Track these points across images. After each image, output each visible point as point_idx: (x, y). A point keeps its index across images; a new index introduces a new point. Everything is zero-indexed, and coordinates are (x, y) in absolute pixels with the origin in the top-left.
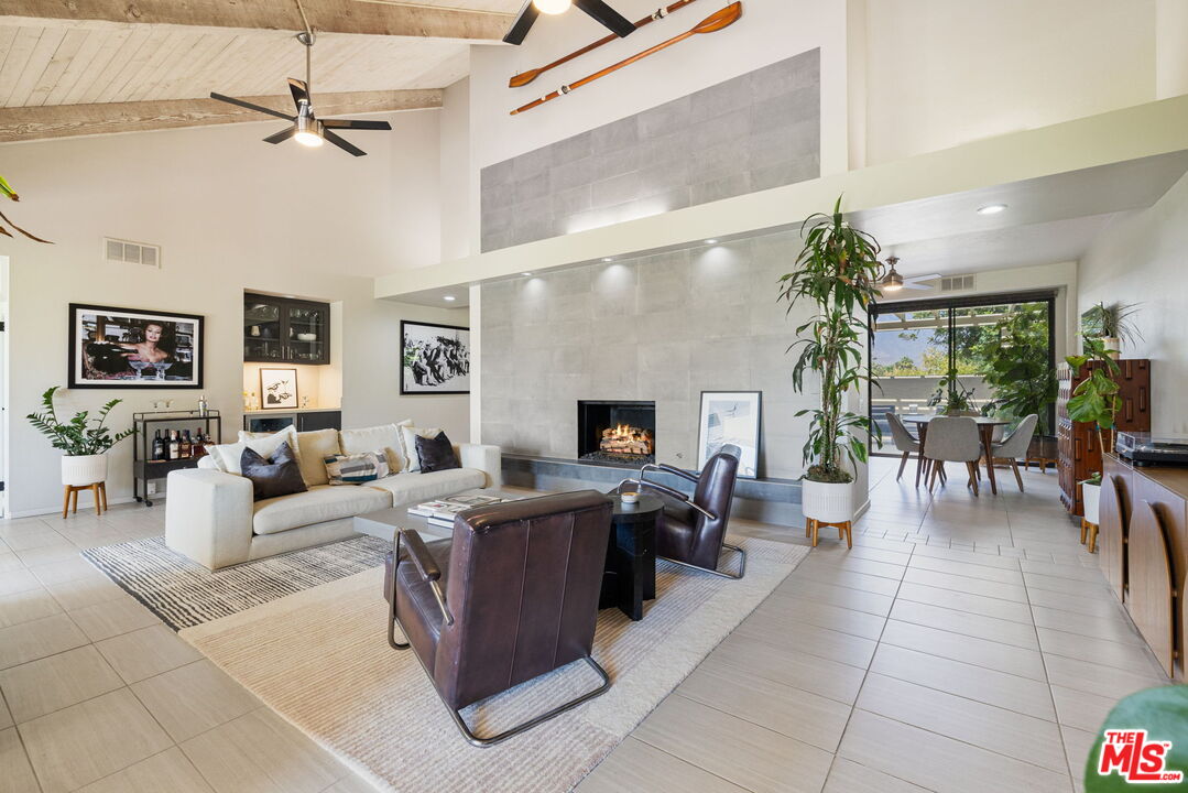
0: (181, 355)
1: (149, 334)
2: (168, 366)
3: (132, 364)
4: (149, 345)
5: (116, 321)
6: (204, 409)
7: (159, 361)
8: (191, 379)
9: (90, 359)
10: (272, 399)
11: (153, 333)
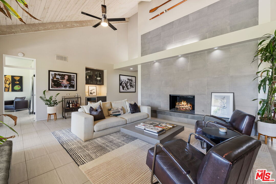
0: (72, 83)
1: (65, 78)
2: (69, 85)
3: (62, 85)
4: (65, 80)
5: (59, 74)
6: (77, 96)
7: (67, 84)
8: (74, 88)
9: (53, 84)
10: (91, 93)
11: (66, 77)
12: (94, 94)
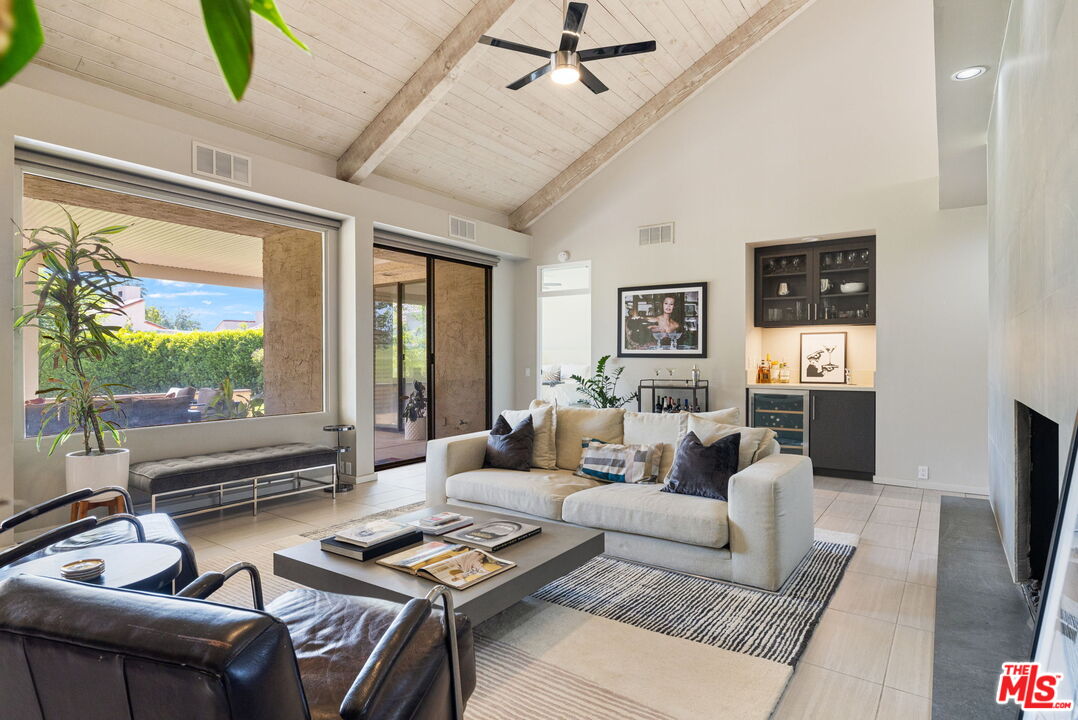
0: (689, 324)
1: (665, 307)
2: (679, 336)
3: (654, 335)
4: (666, 316)
5: (646, 298)
7: (672, 331)
8: (697, 348)
9: (629, 333)
11: (668, 305)
12: (828, 377)
